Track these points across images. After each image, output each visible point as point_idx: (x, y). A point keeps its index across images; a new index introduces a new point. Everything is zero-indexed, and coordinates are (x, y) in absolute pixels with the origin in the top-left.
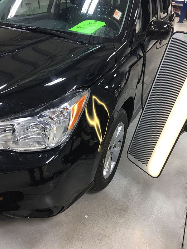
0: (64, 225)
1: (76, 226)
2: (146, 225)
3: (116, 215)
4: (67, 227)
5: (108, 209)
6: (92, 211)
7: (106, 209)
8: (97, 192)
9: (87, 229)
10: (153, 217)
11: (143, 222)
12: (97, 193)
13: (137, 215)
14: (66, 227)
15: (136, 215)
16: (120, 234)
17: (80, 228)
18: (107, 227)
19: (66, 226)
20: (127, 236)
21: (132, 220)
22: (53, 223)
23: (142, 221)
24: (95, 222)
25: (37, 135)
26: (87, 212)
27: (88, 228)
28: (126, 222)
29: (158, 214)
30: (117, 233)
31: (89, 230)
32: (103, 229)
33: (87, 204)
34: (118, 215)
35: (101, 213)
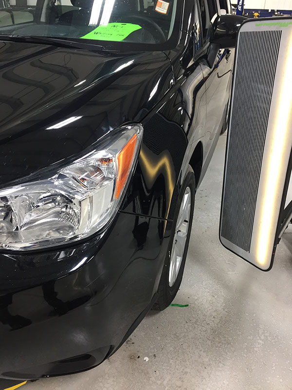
0: (109, 381)
1: (132, 380)
2: (251, 358)
3: (197, 348)
4: (115, 383)
5: (182, 340)
6: (154, 348)
7: (179, 340)
8: (157, 313)
9: (151, 382)
10: (259, 343)
11: (245, 355)
12: (158, 315)
13: (232, 344)
14: (113, 383)
15: (230, 344)
16: (211, 382)
17: (138, 382)
18: (186, 373)
19: (114, 381)
20: (224, 384)
21: (227, 354)
22: (88, 379)
23: (242, 353)
24: (164, 367)
25: (53, 217)
26: (147, 351)
27: (153, 379)
28: (218, 359)
29: (267, 336)
30: (204, 381)
31: (155, 382)
32: (180, 378)
33: (143, 336)
34: (201, 348)
35: (171, 349)
